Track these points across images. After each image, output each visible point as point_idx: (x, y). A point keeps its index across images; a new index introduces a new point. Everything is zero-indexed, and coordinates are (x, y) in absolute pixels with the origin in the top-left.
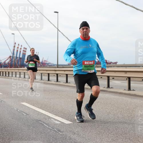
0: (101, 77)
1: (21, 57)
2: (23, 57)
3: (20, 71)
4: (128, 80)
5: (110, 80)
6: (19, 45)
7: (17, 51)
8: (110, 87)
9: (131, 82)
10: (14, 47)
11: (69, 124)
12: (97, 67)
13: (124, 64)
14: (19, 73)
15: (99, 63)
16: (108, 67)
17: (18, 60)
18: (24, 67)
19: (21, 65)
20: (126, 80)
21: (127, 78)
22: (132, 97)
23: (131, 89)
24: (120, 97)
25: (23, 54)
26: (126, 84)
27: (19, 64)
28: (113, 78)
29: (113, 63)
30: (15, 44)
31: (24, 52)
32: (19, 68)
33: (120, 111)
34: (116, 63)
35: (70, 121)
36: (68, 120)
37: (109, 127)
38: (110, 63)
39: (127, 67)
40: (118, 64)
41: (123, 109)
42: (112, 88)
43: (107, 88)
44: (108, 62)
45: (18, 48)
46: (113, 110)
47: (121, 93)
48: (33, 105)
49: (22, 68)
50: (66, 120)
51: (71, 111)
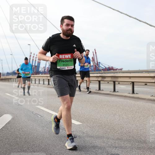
0: (108, 82)
1: (36, 65)
2: (38, 65)
3: (35, 78)
4: (132, 84)
5: (116, 85)
6: (34, 54)
7: (33, 60)
8: (116, 91)
9: (135, 86)
10: (30, 56)
11: (79, 125)
12: (104, 73)
13: (129, 71)
14: (34, 80)
15: (106, 70)
16: (114, 73)
17: (33, 68)
18: (39, 74)
19: (36, 73)
20: (130, 84)
21: (131, 83)
22: (136, 99)
23: (135, 92)
24: (125, 100)
25: (38, 62)
26: (130, 88)
27: (35, 71)
28: (119, 83)
29: (119, 70)
30: (31, 53)
31: (39, 61)
32: (35, 75)
33: (125, 112)
34: (121, 69)
35: (80, 122)
36: (78, 121)
37: (115, 127)
38: (116, 70)
39: (131, 72)
40: (123, 70)
41: (127, 110)
42: (118, 92)
43: (113, 92)
44: (114, 68)
45: (33, 57)
46: (119, 111)
47: (125, 97)
48: (47, 108)
49: (37, 74)
50: (77, 121)
51: (80, 113)
